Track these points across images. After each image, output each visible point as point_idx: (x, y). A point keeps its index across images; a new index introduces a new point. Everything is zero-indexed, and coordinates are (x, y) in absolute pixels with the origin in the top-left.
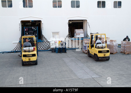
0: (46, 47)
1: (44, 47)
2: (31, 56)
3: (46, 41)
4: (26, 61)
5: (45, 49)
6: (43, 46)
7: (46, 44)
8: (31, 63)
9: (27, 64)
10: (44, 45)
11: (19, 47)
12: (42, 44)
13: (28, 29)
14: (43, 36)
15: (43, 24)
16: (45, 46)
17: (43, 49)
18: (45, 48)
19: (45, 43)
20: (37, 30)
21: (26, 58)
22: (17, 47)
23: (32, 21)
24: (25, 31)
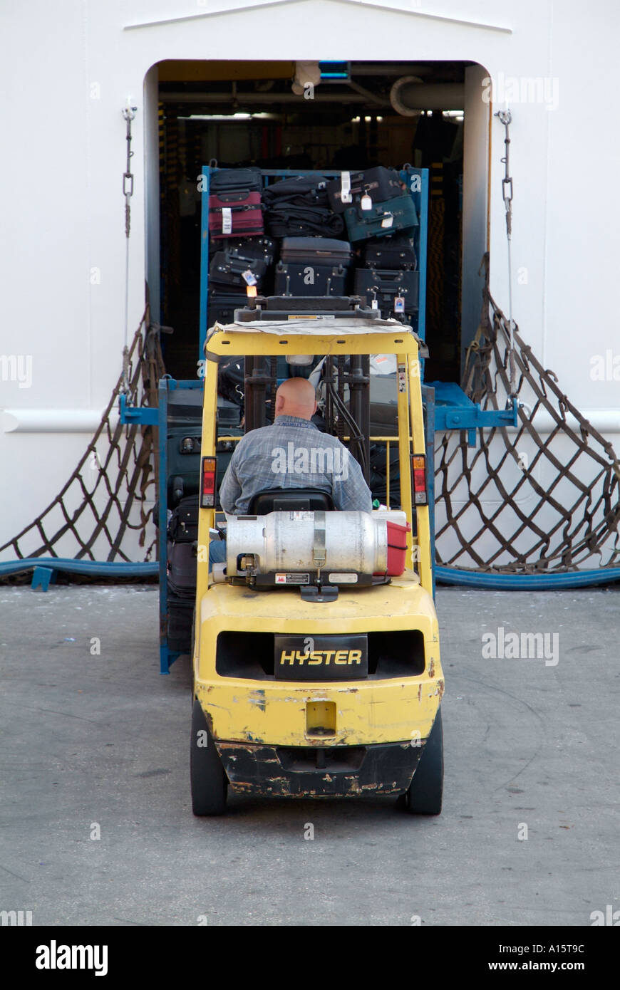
0: (547, 518)
1: (507, 523)
2: (356, 656)
3: (543, 419)
4: (267, 750)
5: (521, 546)
6: (490, 500)
7: (544, 473)
8: (341, 783)
9: (281, 786)
10: (510, 476)
11: (101, 500)
12: (479, 473)
13: (270, 198)
14: (495, 327)
15: (506, 120)
16: (527, 499)
17: (486, 546)
18: (525, 543)
19: (527, 448)
20: (403, 233)
21: (272, 687)
22: (74, 499)
23: (326, 66)
24: (220, 242)
